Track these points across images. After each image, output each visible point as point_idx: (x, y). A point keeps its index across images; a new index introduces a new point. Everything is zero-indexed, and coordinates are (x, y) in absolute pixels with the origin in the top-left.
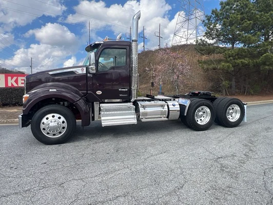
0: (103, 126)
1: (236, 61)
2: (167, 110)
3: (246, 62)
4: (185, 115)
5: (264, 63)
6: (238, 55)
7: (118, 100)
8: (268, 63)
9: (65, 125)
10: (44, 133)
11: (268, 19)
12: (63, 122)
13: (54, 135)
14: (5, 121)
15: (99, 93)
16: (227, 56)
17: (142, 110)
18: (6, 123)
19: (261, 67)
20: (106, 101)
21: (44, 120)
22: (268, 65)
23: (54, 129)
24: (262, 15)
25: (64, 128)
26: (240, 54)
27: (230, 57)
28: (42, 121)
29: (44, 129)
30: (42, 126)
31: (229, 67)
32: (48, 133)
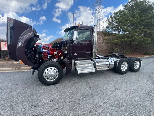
0: (78, 74)
1: (122, 39)
2: (108, 64)
3: (126, 40)
4: (117, 66)
5: (134, 41)
6: (122, 36)
7: (84, 59)
8: (135, 41)
9: (58, 73)
10: (46, 79)
11: (135, 21)
12: (57, 72)
13: (51, 79)
14: (15, 69)
15: (76, 54)
16: (118, 37)
17: (97, 64)
18: (15, 70)
19: (132, 42)
20: (78, 59)
21: (46, 71)
22: (135, 42)
23: (51, 76)
24: (132, 19)
25: (57, 75)
26: (123, 36)
27: (119, 37)
28: (45, 72)
29: (46, 76)
30: (44, 75)
31: (118, 42)
32: (48, 79)
